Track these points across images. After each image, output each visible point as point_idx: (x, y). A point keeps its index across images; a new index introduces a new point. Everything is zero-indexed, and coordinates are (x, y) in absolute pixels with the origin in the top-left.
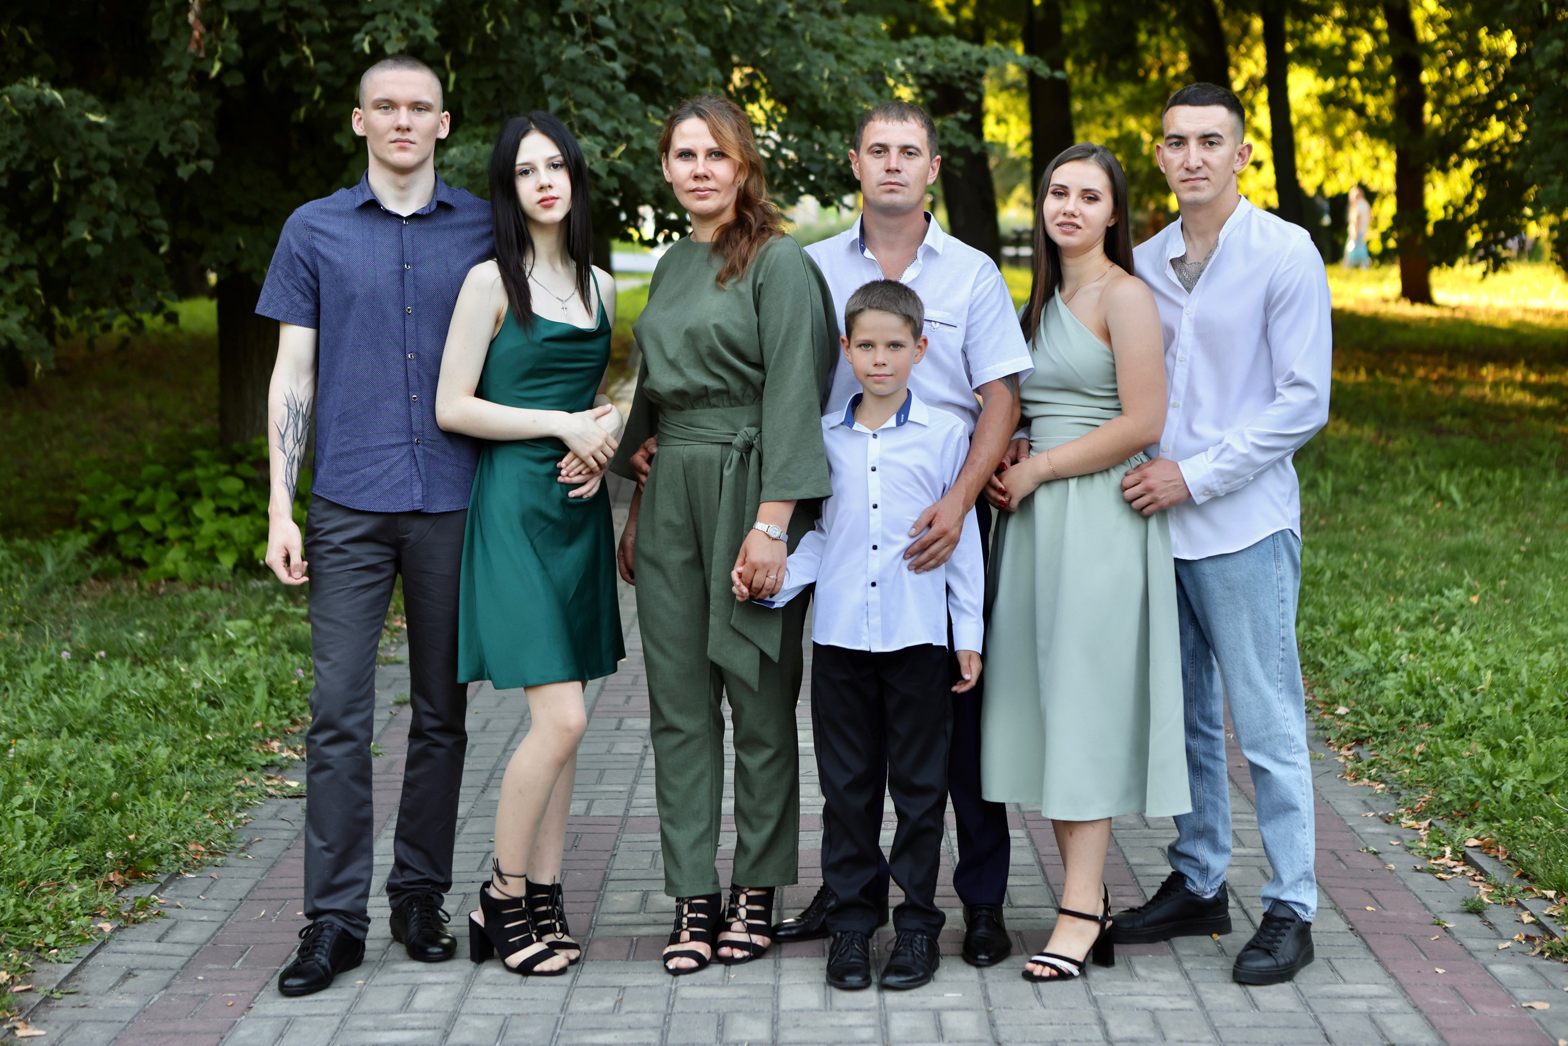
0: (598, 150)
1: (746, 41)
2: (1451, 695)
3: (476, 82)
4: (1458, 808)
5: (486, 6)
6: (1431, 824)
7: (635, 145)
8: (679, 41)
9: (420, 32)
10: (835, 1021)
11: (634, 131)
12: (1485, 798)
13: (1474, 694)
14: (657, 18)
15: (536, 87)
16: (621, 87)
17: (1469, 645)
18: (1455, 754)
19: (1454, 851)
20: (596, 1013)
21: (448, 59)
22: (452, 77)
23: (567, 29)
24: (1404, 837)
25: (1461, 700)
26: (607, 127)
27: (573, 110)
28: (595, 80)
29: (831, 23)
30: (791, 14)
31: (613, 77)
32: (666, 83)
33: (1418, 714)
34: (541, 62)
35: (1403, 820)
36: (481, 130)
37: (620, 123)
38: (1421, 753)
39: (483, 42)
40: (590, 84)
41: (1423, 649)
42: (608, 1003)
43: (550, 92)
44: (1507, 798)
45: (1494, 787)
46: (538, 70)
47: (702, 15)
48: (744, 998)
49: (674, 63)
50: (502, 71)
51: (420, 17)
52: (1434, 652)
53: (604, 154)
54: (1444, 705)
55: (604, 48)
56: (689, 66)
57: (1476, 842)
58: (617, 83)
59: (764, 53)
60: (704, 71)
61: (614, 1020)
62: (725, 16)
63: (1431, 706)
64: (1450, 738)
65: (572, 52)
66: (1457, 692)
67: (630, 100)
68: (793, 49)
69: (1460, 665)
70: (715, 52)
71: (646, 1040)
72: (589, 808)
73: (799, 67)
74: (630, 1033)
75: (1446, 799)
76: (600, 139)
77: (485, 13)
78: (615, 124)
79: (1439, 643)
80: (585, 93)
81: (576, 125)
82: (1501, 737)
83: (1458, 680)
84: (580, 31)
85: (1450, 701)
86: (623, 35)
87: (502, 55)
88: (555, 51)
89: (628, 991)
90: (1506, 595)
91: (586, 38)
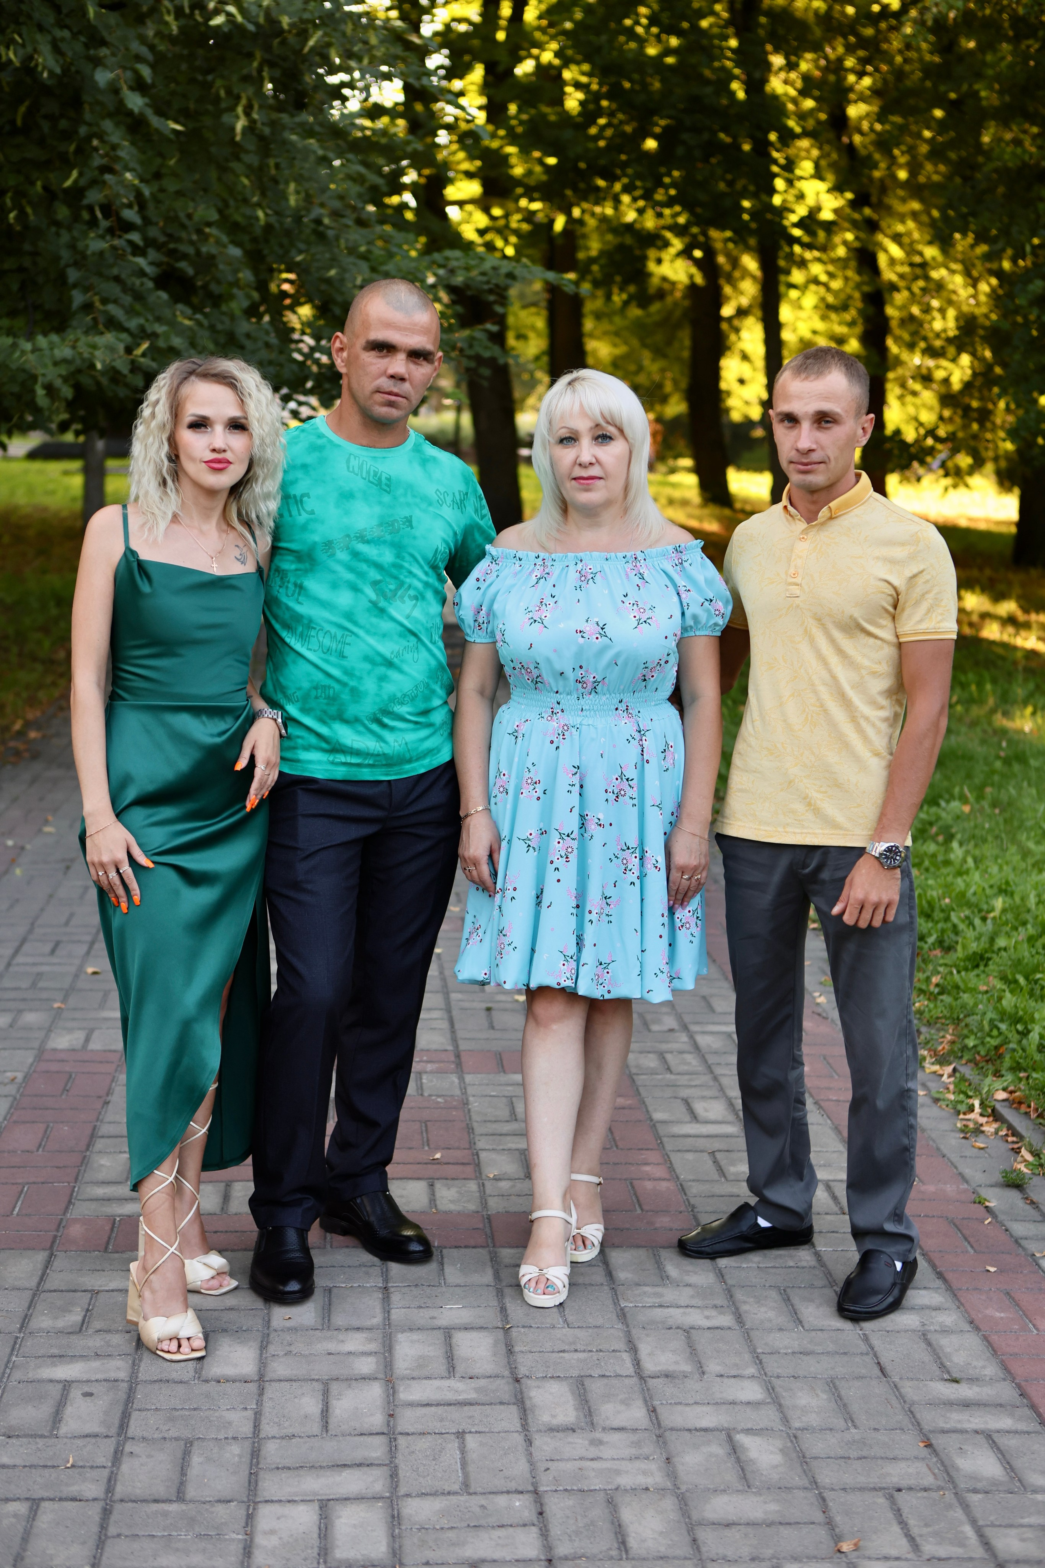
0: (121, 347)
1: (281, 246)
2: (963, 921)
4: (983, 1053)
5: (9, 194)
6: (955, 1070)
7: (161, 343)
8: (212, 240)
10: (332, 1346)
11: (160, 329)
12: (1012, 1046)
13: (984, 919)
14: (189, 216)
15: (61, 281)
16: (150, 284)
17: (970, 861)
18: (973, 991)
19: (982, 1104)
20: (60, 1332)
23: (93, 223)
24: (930, 1084)
25: (971, 924)
26: (133, 324)
27: (98, 304)
28: (123, 276)
29: (364, 231)
30: (326, 221)
31: (141, 273)
32: (199, 283)
33: (931, 940)
34: (66, 255)
35: (927, 1064)
37: (147, 320)
38: (937, 985)
40: (117, 279)
41: (927, 863)
42: (76, 1317)
43: (75, 286)
44: (1034, 1047)
45: (1018, 1032)
46: (63, 263)
47: (238, 218)
48: (231, 1309)
49: (207, 263)
50: (27, 262)
52: (938, 869)
53: (129, 350)
54: (955, 930)
55: (130, 242)
56: (221, 267)
57: (1001, 1095)
58: (145, 280)
59: (299, 258)
60: (236, 271)
61: (81, 1343)
62: (257, 219)
63: (943, 931)
64: (966, 969)
65: (95, 244)
66: (967, 918)
67: (159, 297)
68: (327, 255)
69: (968, 885)
70: (247, 253)
71: (113, 1375)
72: (87, 1040)
73: (333, 272)
74: (96, 1364)
75: (971, 1043)
76: (124, 336)
77: (8, 202)
78: (142, 321)
79: (940, 858)
80: (115, 290)
81: (101, 319)
82: (1020, 972)
83: (969, 905)
84: (104, 224)
85: (962, 926)
86: (153, 232)
87: (27, 247)
88: (80, 245)
89: (101, 1295)
90: (994, 805)
91: (111, 231)
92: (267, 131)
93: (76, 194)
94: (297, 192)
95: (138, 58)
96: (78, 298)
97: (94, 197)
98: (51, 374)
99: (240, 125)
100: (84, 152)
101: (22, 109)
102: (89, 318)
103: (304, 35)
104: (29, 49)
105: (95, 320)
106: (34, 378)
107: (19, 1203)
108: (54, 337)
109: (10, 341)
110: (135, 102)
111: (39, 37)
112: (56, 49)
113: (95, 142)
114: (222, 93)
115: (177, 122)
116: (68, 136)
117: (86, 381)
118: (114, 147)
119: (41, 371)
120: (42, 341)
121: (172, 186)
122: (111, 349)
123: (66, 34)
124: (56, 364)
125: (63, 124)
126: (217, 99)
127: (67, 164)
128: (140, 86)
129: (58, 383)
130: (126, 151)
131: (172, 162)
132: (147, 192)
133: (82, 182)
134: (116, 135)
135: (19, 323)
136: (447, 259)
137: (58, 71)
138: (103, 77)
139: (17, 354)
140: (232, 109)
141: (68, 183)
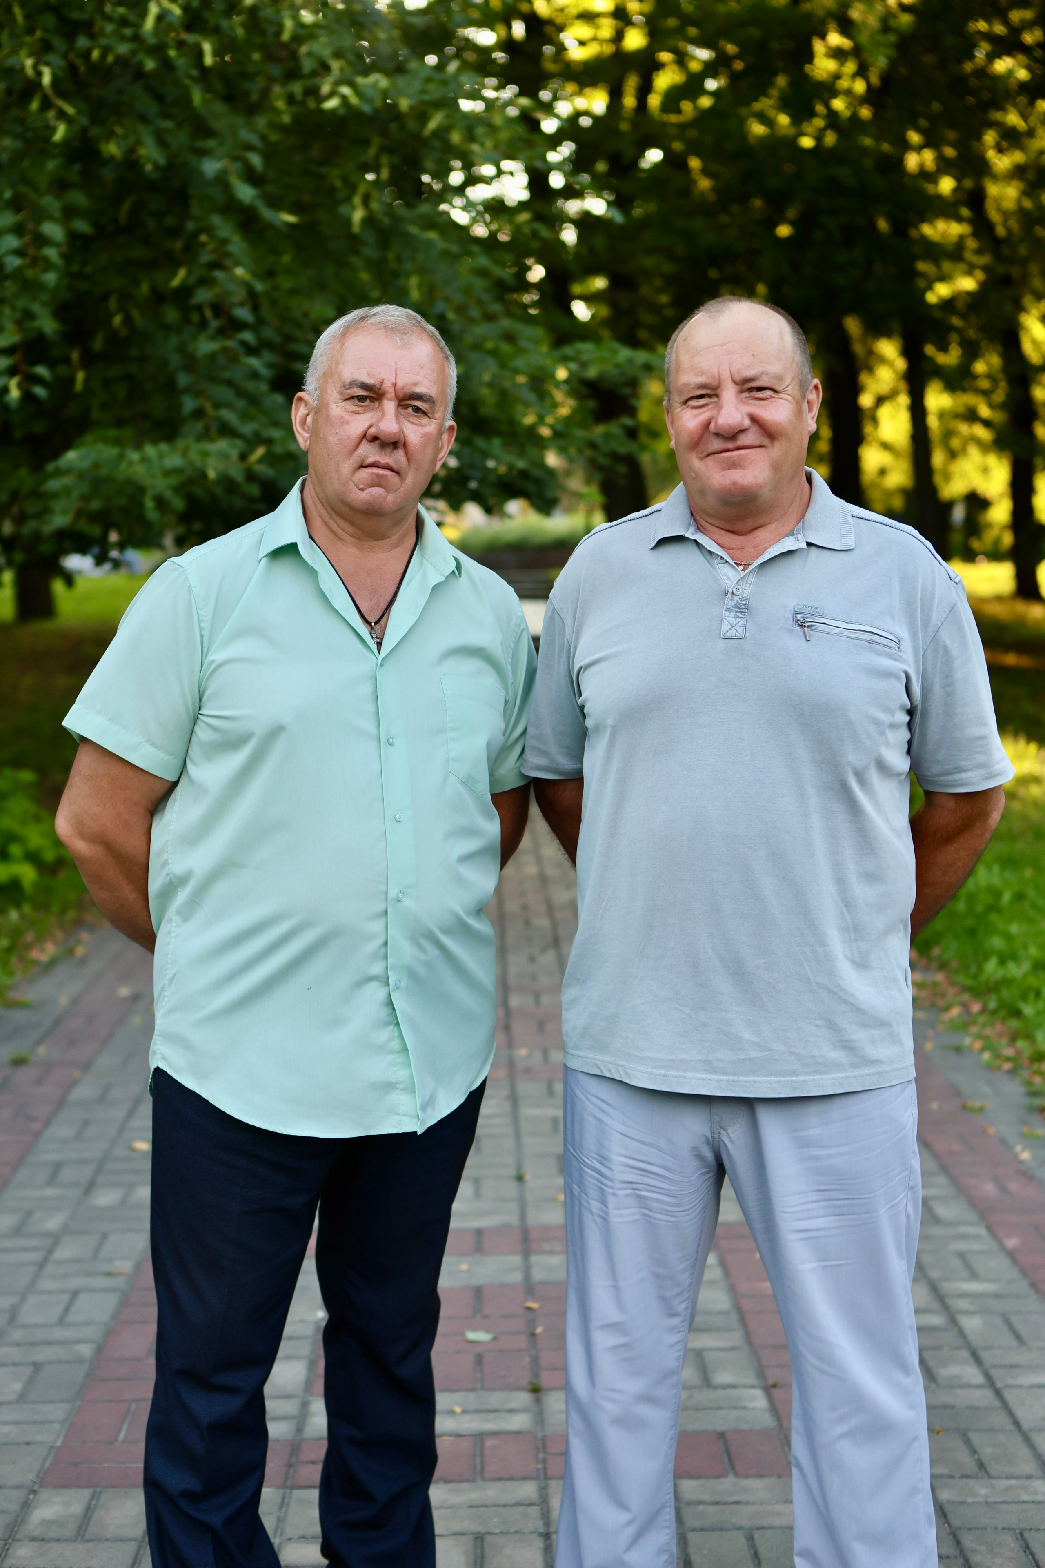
0: (234, 454)
3: (107, 383)
5: (114, 297)
7: (278, 449)
9: (37, 323)
11: (276, 434)
14: (306, 315)
15: (170, 387)
16: (264, 387)
21: (75, 356)
22: (80, 376)
23: (203, 324)
26: (248, 429)
27: (209, 410)
28: (237, 379)
31: (255, 375)
34: (175, 360)
36: (112, 433)
39: (113, 338)
40: (230, 383)
43: (185, 391)
46: (172, 367)
50: (134, 369)
51: (37, 308)
53: (243, 457)
55: (244, 344)
58: (260, 383)
65: (205, 346)
76: (239, 443)
77: (113, 306)
78: (257, 426)
80: (227, 394)
81: (213, 426)
84: (214, 324)
86: (268, 333)
87: (134, 352)
88: (190, 348)
91: (222, 332)
92: (386, 221)
93: (184, 293)
94: (420, 287)
95: (250, 148)
96: (189, 404)
97: (203, 296)
98: (160, 485)
99: (358, 215)
100: (191, 248)
101: (126, 207)
102: (199, 426)
103: (423, 118)
104: (131, 140)
105: (207, 429)
106: (141, 490)
107: (125, 1426)
108: (164, 447)
109: (114, 451)
110: (245, 193)
111: (142, 128)
112: (161, 140)
113: (203, 238)
114: (338, 183)
115: (291, 212)
116: (174, 232)
117: (198, 491)
118: (224, 242)
119: (148, 482)
120: (150, 450)
121: (286, 283)
122: (224, 456)
123: (168, 124)
124: (167, 473)
125: (170, 221)
126: (332, 191)
127: (172, 263)
128: (252, 177)
129: (168, 494)
130: (237, 244)
131: (286, 259)
132: (259, 287)
133: (192, 280)
134: (224, 228)
135: (127, 432)
136: (579, 353)
137: (162, 161)
138: (210, 167)
139: (123, 465)
140: (348, 199)
141: (176, 282)
